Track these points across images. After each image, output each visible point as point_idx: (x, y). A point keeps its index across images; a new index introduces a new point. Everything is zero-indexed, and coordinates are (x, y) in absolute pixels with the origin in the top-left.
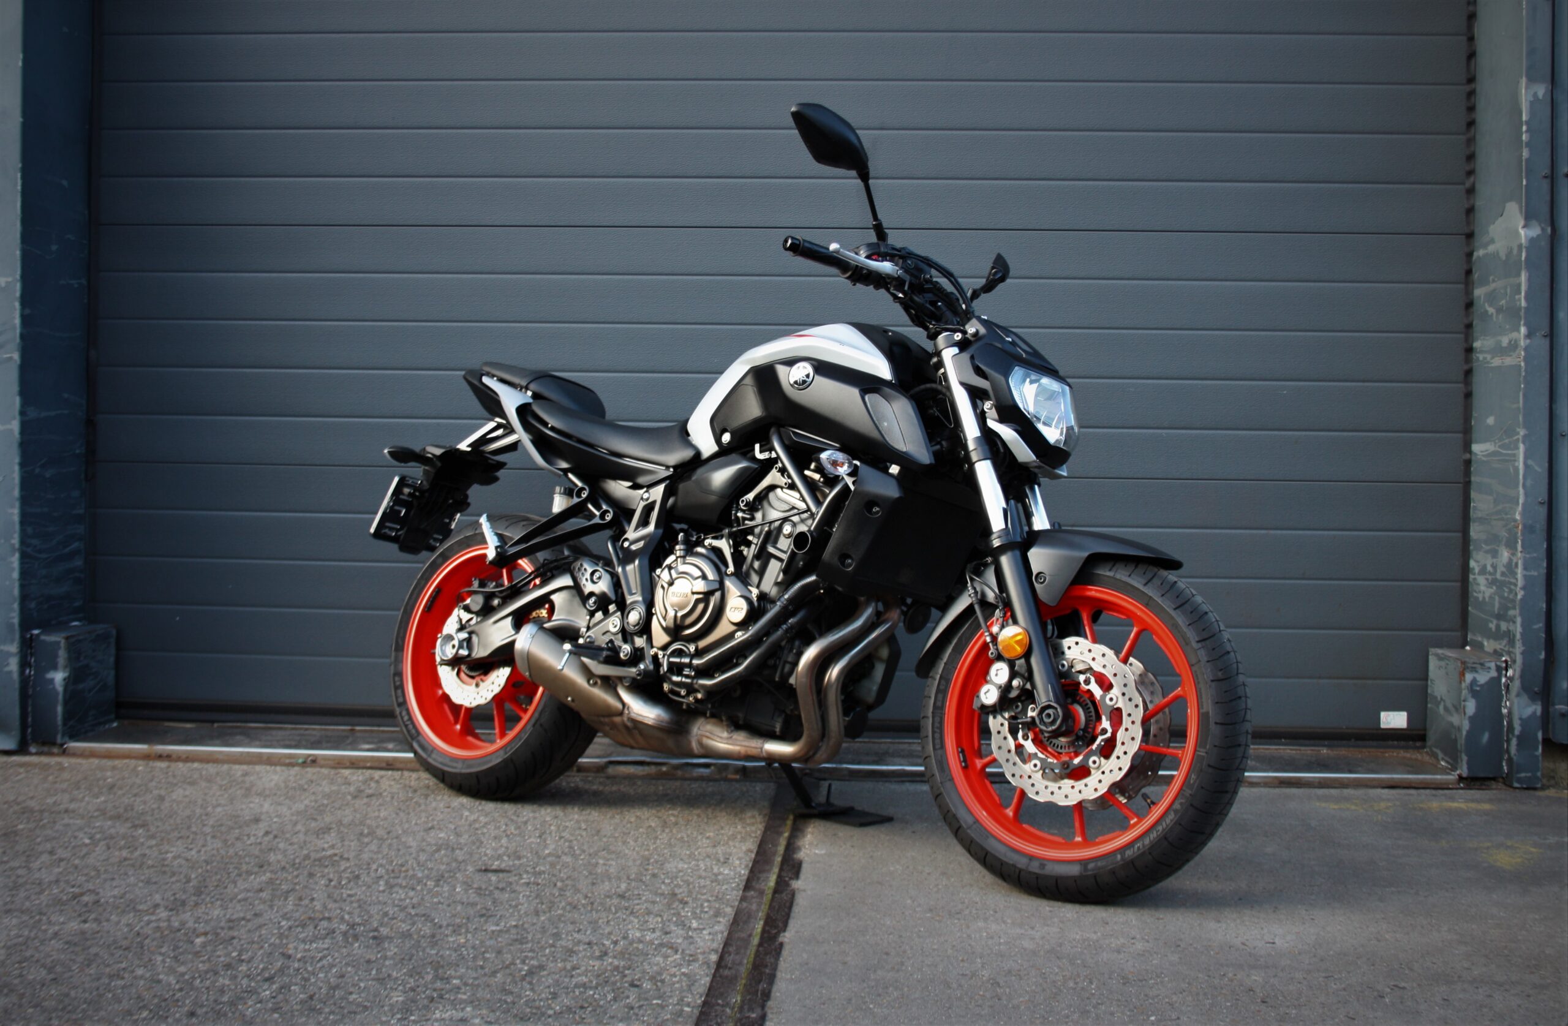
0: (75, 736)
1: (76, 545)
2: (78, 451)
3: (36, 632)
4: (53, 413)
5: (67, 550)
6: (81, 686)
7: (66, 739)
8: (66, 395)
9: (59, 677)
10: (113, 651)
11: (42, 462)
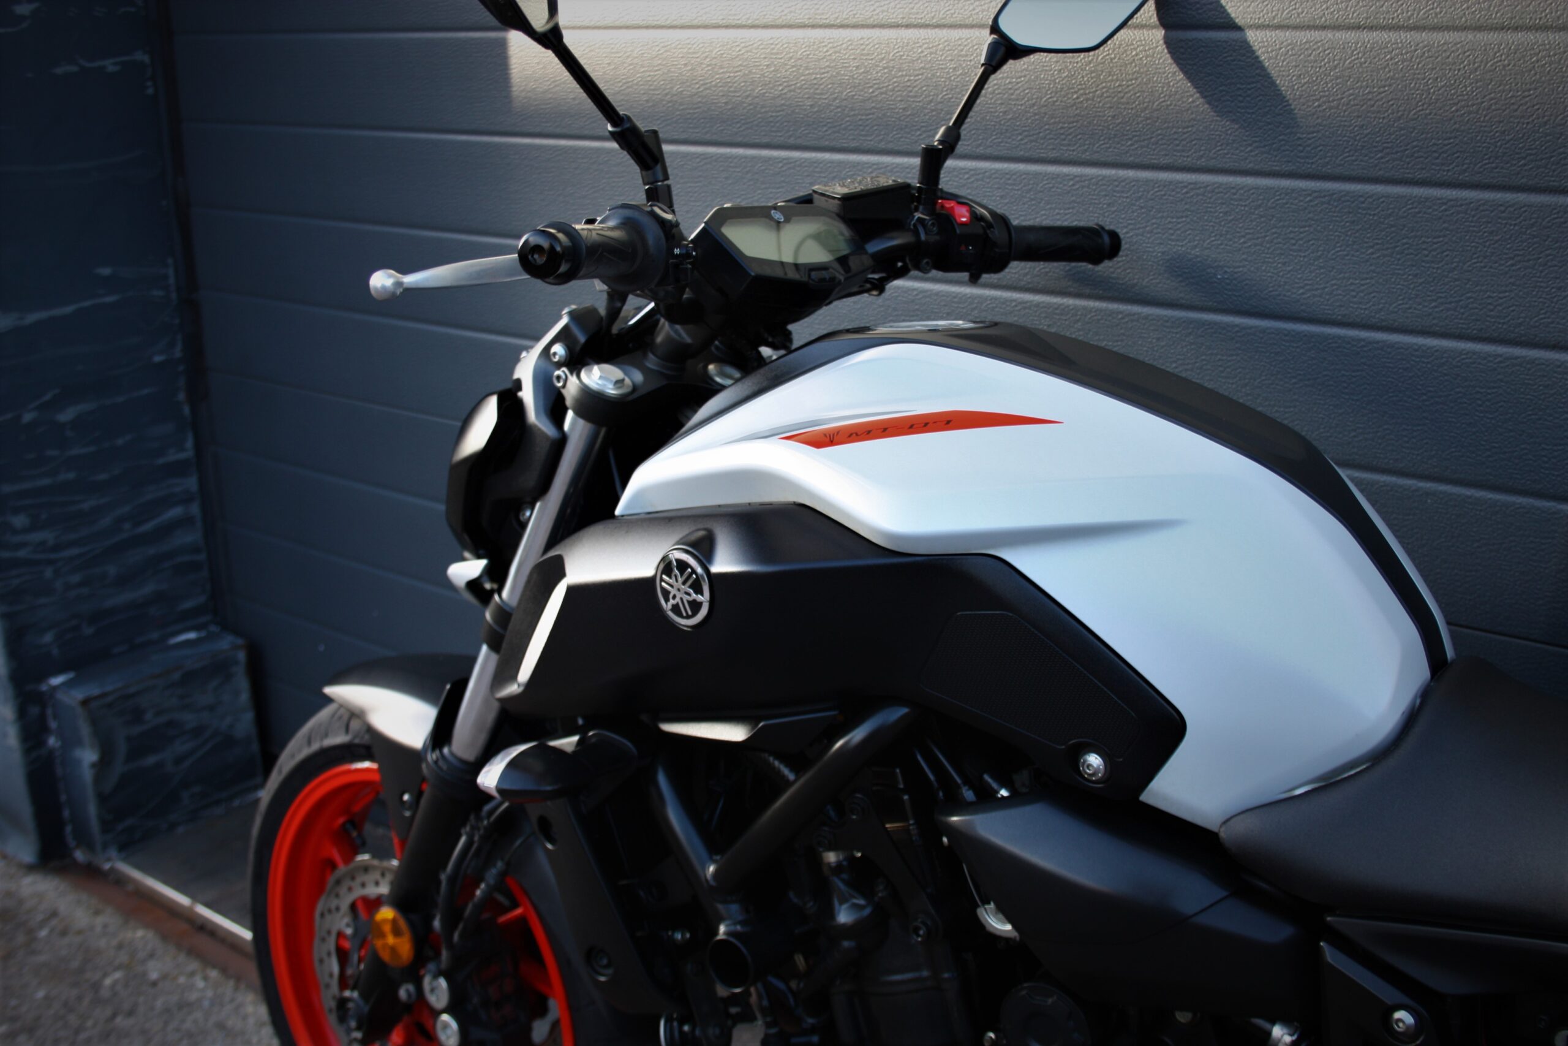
0: (128, 846)
1: (176, 512)
2: (158, 359)
3: (57, 681)
4: (68, 309)
5: (148, 527)
6: (151, 760)
7: (113, 852)
8: (106, 271)
9: (88, 756)
10: (242, 684)
11: (48, 397)
